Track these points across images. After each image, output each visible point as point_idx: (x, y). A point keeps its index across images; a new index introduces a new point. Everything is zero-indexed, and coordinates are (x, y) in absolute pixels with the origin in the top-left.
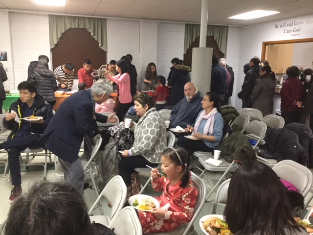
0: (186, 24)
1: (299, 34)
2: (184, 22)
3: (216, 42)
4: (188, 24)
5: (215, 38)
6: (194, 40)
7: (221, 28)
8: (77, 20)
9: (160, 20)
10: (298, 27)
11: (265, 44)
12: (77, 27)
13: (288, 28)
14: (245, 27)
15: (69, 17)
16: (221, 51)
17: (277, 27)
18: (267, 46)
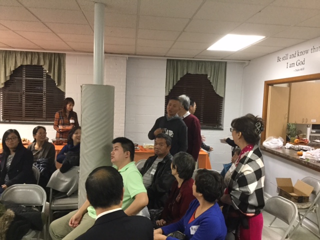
0: (168, 60)
1: (304, 69)
2: (165, 56)
3: (210, 81)
4: (170, 60)
5: (208, 77)
6: (179, 79)
7: (217, 65)
8: (30, 56)
9: (128, 54)
10: (301, 58)
11: (269, 84)
12: (29, 63)
13: (290, 61)
14: (247, 62)
15: (21, 52)
16: (217, 93)
17: (279, 60)
18: (270, 87)
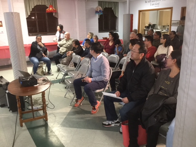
0: (98, 1)
1: (159, 6)
5: (113, 9)
7: (115, 3)
10: (158, 2)
11: (140, 11)
12: (40, 4)
13: (152, 3)
16: (116, 16)
17: (146, 2)
18: (141, 12)
